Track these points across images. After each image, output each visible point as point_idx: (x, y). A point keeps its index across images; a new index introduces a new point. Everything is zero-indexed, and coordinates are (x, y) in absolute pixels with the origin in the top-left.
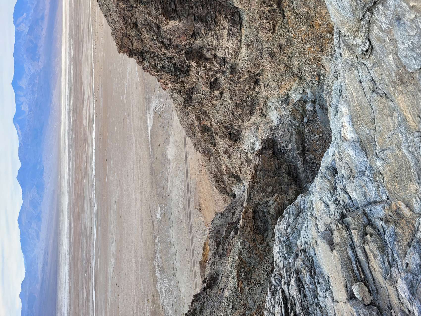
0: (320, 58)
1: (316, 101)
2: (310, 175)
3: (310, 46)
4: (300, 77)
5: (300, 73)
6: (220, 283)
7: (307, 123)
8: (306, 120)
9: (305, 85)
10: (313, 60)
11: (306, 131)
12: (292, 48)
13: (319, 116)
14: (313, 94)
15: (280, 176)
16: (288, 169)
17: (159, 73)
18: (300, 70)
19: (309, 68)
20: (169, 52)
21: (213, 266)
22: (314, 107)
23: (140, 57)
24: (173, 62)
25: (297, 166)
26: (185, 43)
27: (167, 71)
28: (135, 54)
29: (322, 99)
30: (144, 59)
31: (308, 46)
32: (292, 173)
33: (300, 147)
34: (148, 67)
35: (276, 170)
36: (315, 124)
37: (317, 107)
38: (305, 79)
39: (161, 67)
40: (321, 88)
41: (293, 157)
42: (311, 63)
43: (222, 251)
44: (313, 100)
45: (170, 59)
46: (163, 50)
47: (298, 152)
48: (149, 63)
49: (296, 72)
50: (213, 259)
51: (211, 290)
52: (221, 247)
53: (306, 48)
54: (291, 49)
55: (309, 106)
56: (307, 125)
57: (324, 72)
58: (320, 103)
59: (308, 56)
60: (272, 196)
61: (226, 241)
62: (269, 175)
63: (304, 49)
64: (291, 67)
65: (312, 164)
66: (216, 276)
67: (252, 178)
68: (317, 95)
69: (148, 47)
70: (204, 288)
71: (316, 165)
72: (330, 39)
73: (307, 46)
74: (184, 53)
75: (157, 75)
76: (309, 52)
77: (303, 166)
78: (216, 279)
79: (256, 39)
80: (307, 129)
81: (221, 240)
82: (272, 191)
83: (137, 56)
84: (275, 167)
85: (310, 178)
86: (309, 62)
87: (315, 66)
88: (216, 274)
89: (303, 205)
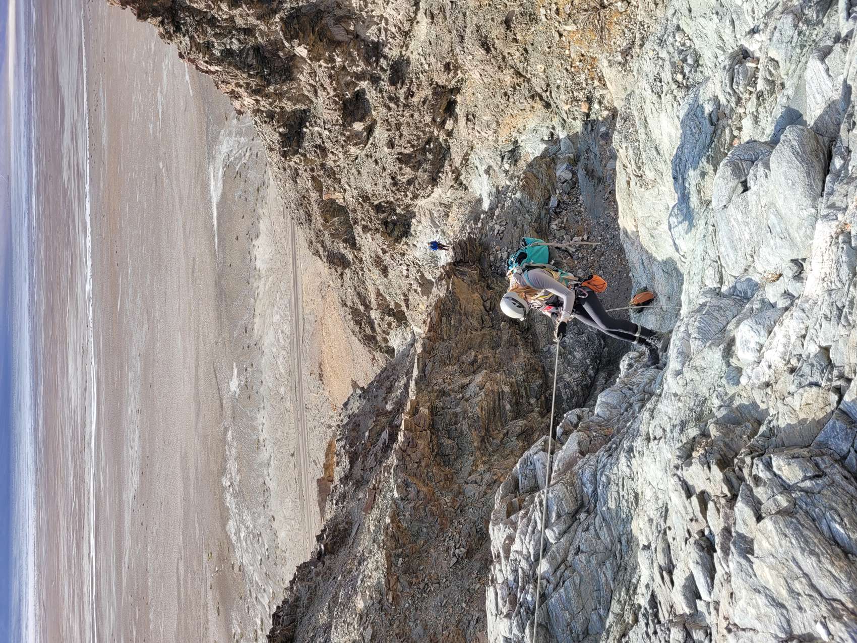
0: (594, 59)
1: (578, 160)
3: (575, 27)
4: (546, 102)
5: (548, 93)
6: (353, 543)
7: (556, 208)
8: (553, 202)
9: (556, 121)
10: (578, 63)
11: (554, 226)
12: (533, 29)
13: (584, 194)
14: (573, 143)
15: (492, 327)
17: (217, 68)
18: (548, 85)
19: (569, 82)
20: (241, 15)
21: (340, 504)
22: (574, 173)
23: (166, 21)
24: (251, 42)
27: (239, 64)
28: (155, 14)
29: (592, 156)
30: (178, 29)
31: (571, 27)
34: (189, 48)
35: (484, 311)
36: (574, 211)
37: (581, 174)
38: (557, 106)
40: (592, 130)
42: (573, 70)
43: (362, 473)
44: (572, 156)
45: (245, 35)
46: (224, 6)
48: (192, 38)
49: (539, 90)
50: (341, 488)
51: (333, 557)
52: (359, 464)
53: (565, 33)
54: (530, 31)
55: (562, 172)
56: (556, 213)
57: (601, 92)
58: (586, 165)
59: (567, 52)
60: (474, 373)
61: (369, 451)
62: (469, 324)
63: (561, 35)
64: (529, 76)
66: (347, 526)
67: (429, 331)
68: (582, 146)
70: (320, 553)
72: (621, 13)
73: (568, 28)
74: (277, 20)
75: (213, 73)
76: (572, 43)
78: (346, 533)
79: (452, 2)
80: (557, 222)
81: (360, 449)
82: (474, 361)
83: (160, 19)
84: (483, 305)
86: (569, 68)
87: (583, 77)
88: (347, 523)
89: (591, 483)
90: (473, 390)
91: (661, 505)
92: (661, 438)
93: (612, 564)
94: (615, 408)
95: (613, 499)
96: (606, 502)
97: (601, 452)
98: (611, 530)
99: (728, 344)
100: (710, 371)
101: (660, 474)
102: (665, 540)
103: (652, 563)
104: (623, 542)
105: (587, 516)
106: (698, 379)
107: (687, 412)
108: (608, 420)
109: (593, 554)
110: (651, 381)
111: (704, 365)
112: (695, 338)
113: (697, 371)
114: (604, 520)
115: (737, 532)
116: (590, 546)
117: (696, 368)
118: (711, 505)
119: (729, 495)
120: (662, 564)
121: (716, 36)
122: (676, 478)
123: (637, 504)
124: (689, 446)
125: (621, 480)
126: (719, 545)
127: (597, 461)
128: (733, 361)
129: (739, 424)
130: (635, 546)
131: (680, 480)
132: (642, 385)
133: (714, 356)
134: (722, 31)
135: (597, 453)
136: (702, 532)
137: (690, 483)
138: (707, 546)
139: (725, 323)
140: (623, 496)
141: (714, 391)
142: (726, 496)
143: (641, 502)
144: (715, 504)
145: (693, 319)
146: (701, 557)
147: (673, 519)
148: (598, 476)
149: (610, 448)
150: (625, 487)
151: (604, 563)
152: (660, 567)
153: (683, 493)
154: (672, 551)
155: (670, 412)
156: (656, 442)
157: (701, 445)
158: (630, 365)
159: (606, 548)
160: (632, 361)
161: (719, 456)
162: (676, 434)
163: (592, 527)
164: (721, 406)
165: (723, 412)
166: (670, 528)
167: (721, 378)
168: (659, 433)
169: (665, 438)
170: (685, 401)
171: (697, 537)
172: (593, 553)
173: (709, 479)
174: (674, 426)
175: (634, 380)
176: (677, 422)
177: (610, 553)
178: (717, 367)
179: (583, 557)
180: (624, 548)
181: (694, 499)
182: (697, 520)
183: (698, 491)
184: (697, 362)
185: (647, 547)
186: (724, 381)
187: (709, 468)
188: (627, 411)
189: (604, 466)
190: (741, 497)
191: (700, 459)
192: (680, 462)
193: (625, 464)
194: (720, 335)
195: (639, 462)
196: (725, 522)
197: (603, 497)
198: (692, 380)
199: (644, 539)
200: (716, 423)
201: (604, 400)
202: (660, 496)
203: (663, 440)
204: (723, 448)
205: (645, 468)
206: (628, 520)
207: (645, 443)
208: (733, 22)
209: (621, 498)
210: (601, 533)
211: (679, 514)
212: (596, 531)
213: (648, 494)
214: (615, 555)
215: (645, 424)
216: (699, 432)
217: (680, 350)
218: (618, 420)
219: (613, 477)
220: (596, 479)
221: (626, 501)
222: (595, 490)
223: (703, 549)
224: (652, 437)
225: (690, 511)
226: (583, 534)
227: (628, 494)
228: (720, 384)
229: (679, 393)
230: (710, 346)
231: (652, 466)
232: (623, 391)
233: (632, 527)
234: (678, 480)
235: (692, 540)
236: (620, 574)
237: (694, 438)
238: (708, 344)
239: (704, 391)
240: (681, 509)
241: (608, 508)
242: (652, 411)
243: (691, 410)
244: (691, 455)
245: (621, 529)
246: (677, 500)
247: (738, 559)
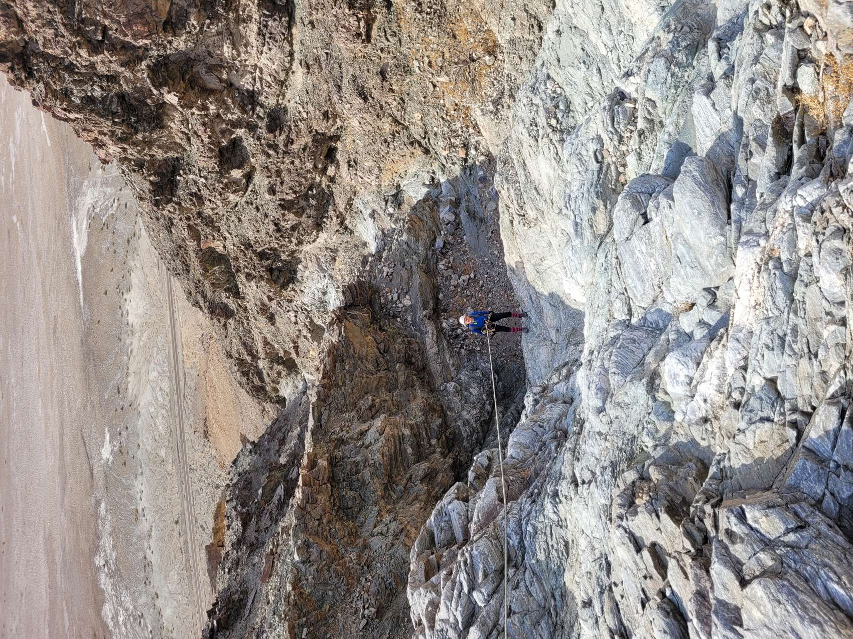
0: (467, 108)
1: (460, 203)
2: (451, 362)
3: (448, 79)
4: (425, 148)
5: (426, 140)
6: (250, 613)
7: (442, 249)
8: (439, 243)
9: (436, 166)
10: (453, 112)
11: (441, 266)
12: (408, 80)
13: (468, 234)
14: (454, 187)
15: (387, 369)
16: (406, 352)
17: (77, 116)
18: (426, 133)
19: (446, 129)
20: (103, 62)
21: (233, 572)
22: (457, 215)
23: (16, 67)
24: (116, 89)
25: (424, 343)
26: (148, 42)
27: (101, 111)
28: (3, 60)
29: (472, 199)
30: (30, 75)
31: (443, 79)
32: (413, 359)
33: (428, 302)
34: (44, 95)
35: (378, 354)
36: (459, 251)
37: (463, 216)
38: (436, 152)
39: (82, 99)
40: (471, 174)
41: (414, 323)
42: (448, 118)
43: (256, 534)
44: (453, 199)
45: (108, 81)
46: (84, 53)
47: (424, 313)
48: (47, 85)
49: (418, 137)
50: (234, 555)
51: (227, 633)
52: (253, 525)
53: (438, 84)
54: (406, 82)
55: (445, 214)
56: (442, 253)
57: (477, 139)
58: (468, 207)
59: (442, 102)
60: (373, 418)
61: (263, 510)
62: (364, 368)
63: (435, 86)
64: (407, 124)
65: (455, 338)
66: (241, 597)
67: (323, 378)
68: (462, 189)
69: (40, 43)
70: (212, 630)
71: (463, 340)
72: (489, 66)
73: (441, 79)
74: (143, 67)
75: (73, 121)
76: (446, 94)
77: (437, 342)
78: (242, 603)
79: (327, 53)
80: (444, 262)
81: (254, 509)
82: (372, 406)
83: (9, 64)
84: (377, 348)
85: (452, 369)
86: (444, 116)
87: (458, 125)
88: (241, 593)
89: (516, 534)
90: (373, 435)
91: (598, 555)
92: (590, 482)
93: (547, 623)
94: (528, 447)
95: (542, 550)
96: (534, 554)
97: (523, 499)
98: (542, 584)
99: (651, 378)
100: (635, 408)
101: (594, 521)
102: (612, 599)
103: (597, 622)
104: (557, 597)
105: (516, 571)
106: (624, 416)
107: (617, 452)
108: (523, 461)
109: (526, 614)
110: (561, 417)
111: (627, 401)
112: (614, 373)
113: (621, 407)
114: (534, 574)
115: (716, 599)
116: (522, 605)
117: (619, 404)
118: (672, 564)
119: (693, 550)
120: (612, 626)
121: (584, 84)
122: (621, 531)
123: (568, 554)
124: (630, 492)
125: (548, 528)
126: (694, 613)
127: (521, 509)
128: (660, 396)
129: (680, 464)
130: (570, 600)
131: (626, 532)
132: (553, 421)
133: (638, 391)
134: (590, 79)
135: (519, 501)
136: (662, 593)
137: (638, 534)
138: (672, 610)
139: (641, 356)
140: (553, 546)
141: (643, 428)
142: (690, 551)
143: (573, 551)
144: (678, 561)
145: (607, 353)
146: (667, 624)
147: (618, 574)
148: (524, 526)
149: (532, 494)
150: (554, 536)
151: (538, 623)
152: (610, 630)
153: (631, 546)
154: (621, 611)
155: (596, 452)
156: (586, 486)
157: (643, 490)
158: (536, 401)
159: (540, 606)
160: (537, 397)
161: (666, 503)
162: (608, 476)
163: (522, 584)
164: (656, 446)
165: (660, 451)
166: (616, 585)
167: (649, 414)
168: (587, 476)
169: (596, 482)
170: (613, 441)
171: (659, 600)
172: (526, 613)
173: (659, 529)
174: (604, 468)
175: (544, 417)
176: (607, 463)
177: (545, 611)
178: (642, 402)
179: (515, 619)
180: (559, 604)
181: (646, 553)
182: (651, 577)
183: (647, 543)
184: (620, 397)
185: (588, 604)
186: (653, 417)
187: (658, 516)
188: (541, 450)
189: (529, 514)
190: (717, 557)
191: (646, 507)
192: (623, 511)
193: (552, 511)
194: (638, 369)
195: (567, 508)
196: (696, 585)
197: (531, 549)
198: (617, 418)
199: (583, 594)
200: (655, 463)
201: (516, 440)
202: (597, 546)
203: (593, 484)
204: (669, 492)
205: (576, 515)
206: (560, 572)
207: (572, 487)
208: (599, 70)
209: (550, 548)
210: (532, 589)
211: (629, 571)
212: (527, 587)
213: (583, 542)
214: (549, 613)
215: (565, 464)
216: (637, 476)
217: (599, 386)
218: (533, 460)
219: (539, 526)
220: (521, 529)
221: (556, 550)
222: (521, 541)
223: (668, 613)
224: (579, 481)
225: (642, 566)
226: (513, 592)
227: (558, 544)
228: (649, 420)
229: (604, 432)
230: (631, 381)
231: (585, 513)
232: (534, 429)
233: (565, 580)
234: (623, 532)
235: (652, 604)
236: (557, 633)
237: (633, 482)
238: (628, 379)
239: (631, 428)
240: (631, 564)
241: (538, 561)
242: (574, 451)
243: (621, 450)
244: (634, 503)
245: (553, 582)
246: (623, 554)
247: (724, 633)
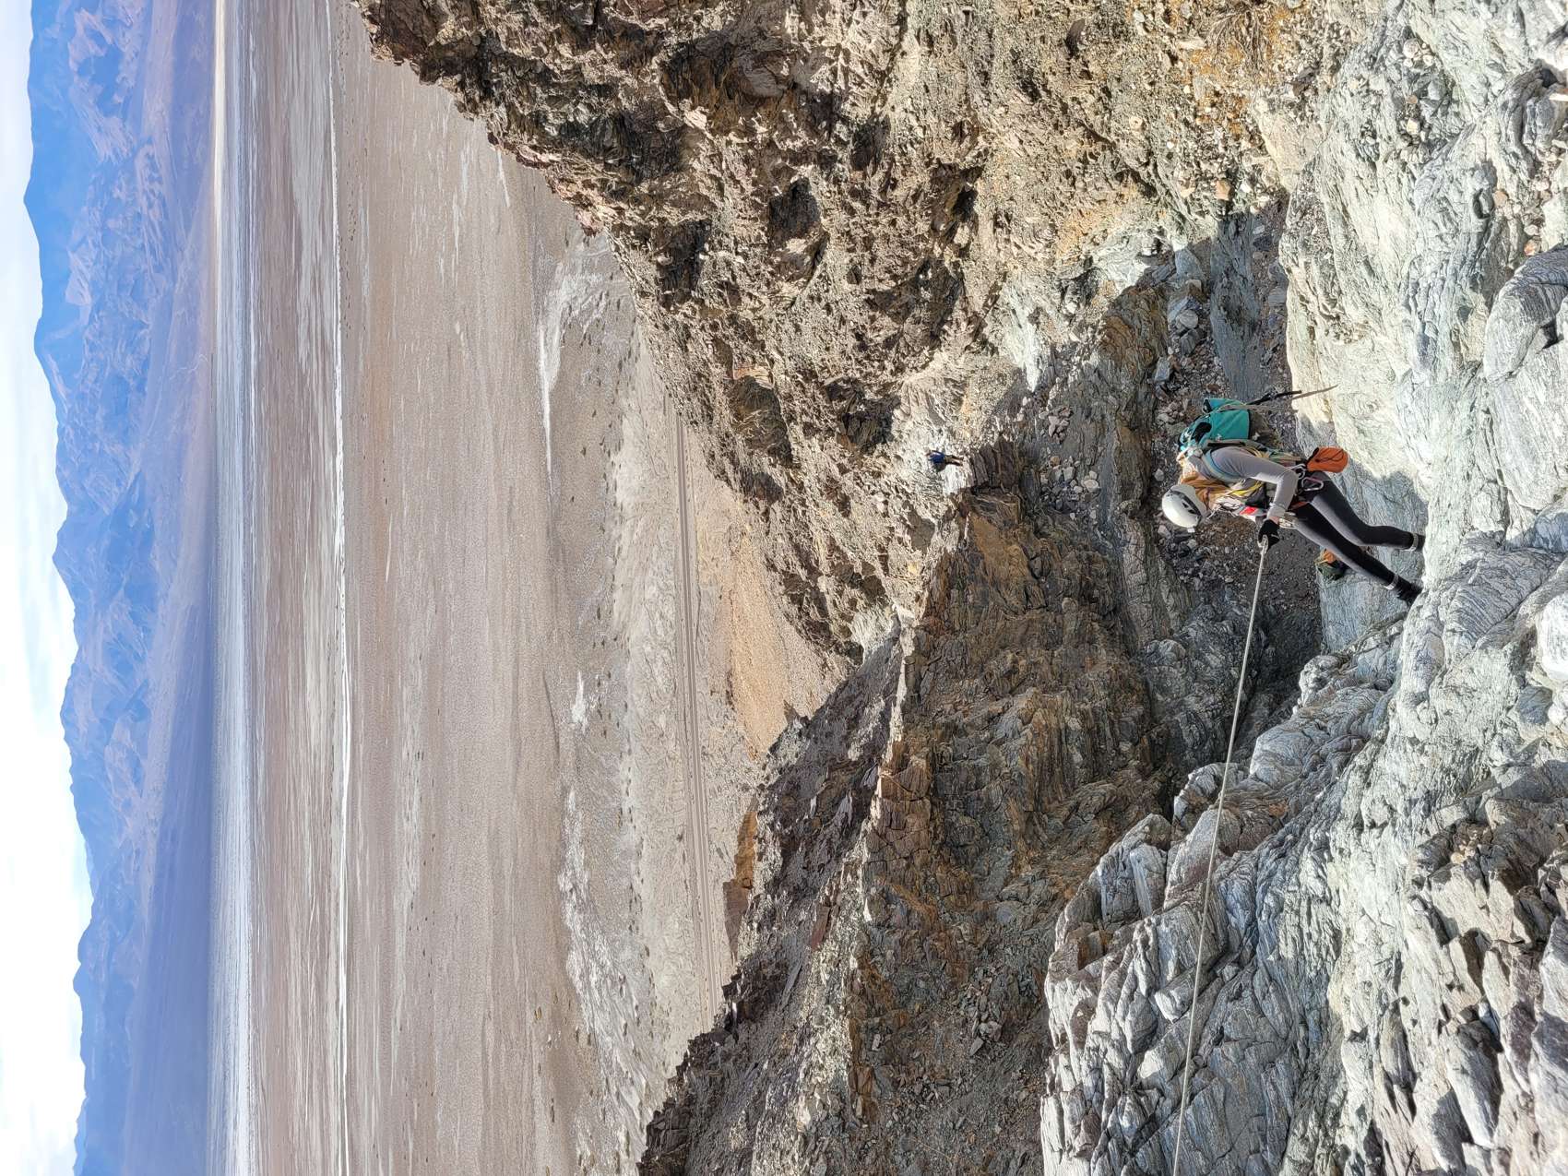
0: (1240, 100)
1: (1211, 291)
2: (1171, 601)
3: (1202, 42)
4: (1147, 185)
5: (1150, 168)
6: (790, 1002)
7: (1167, 382)
8: (1162, 371)
9: (1166, 220)
10: (1208, 110)
11: (1163, 416)
12: (1120, 52)
13: (1222, 353)
14: (1200, 259)
15: (1046, 607)
16: (1082, 579)
17: (552, 157)
18: (1150, 153)
19: (1191, 144)
20: (593, 63)
21: (766, 931)
22: (1202, 316)
23: (468, 81)
24: (610, 108)
25: (1119, 563)
26: (662, 22)
27: (589, 147)
28: (450, 69)
29: (1238, 282)
30: (487, 94)
31: (1194, 43)
32: (1096, 592)
33: (1132, 485)
34: (505, 126)
35: (1029, 578)
37: (1216, 317)
38: (1168, 192)
39: (560, 128)
40: (1237, 233)
41: (1102, 525)
42: (1198, 122)
43: (804, 874)
44: (1198, 283)
45: (599, 96)
46: (565, 50)
47: (1124, 505)
48: (510, 107)
49: (1133, 164)
50: (767, 902)
51: (753, 1026)
52: (799, 857)
53: (1182, 56)
54: (1115, 56)
55: (1178, 314)
56: (1167, 391)
57: (1255, 161)
58: (1227, 298)
59: (1187, 90)
60: (1012, 692)
61: (817, 835)
62: (1002, 602)
63: (1174, 59)
64: (1113, 138)
65: (1182, 556)
66: (778, 972)
67: (927, 614)
68: (1217, 264)
69: (502, 38)
70: (730, 1017)
71: (1198, 561)
72: (1293, 11)
73: (1188, 45)
74: (655, 66)
75: (546, 165)
76: (1196, 73)
77: (1144, 562)
78: (777, 983)
79: (966, 13)
80: (1169, 409)
81: (801, 830)
82: (1013, 671)
83: (458, 77)
84: (1029, 567)
85: (1172, 615)
86: (1190, 119)
87: (1219, 134)
88: (778, 966)
89: (1244, 907)
90: (1010, 724)
91: (1387, 954)
92: (1385, 824)
93: (1288, 1066)
94: (1291, 763)
95: (1289, 941)
96: (1274, 946)
97: (1263, 849)
98: (1285, 999)
99: (1522, 644)
100: (1484, 696)
101: (1384, 895)
102: (1397, 1025)
103: (1371, 1067)
104: (1311, 1025)
105: (1237, 971)
106: (1461, 711)
107: (1439, 775)
108: (1278, 788)
109: (1249, 1045)
110: (1363, 712)
111: (1472, 685)
112: (1453, 631)
113: (1459, 694)
114: (1271, 980)
115: (1545, 1014)
116: (1243, 1029)
117: (1455, 689)
118: (1490, 959)
119: (1528, 940)
120: (1391, 1070)
121: (1486, 44)
122: (1417, 905)
123: (1338, 952)
124: (1444, 842)
125: (1304, 904)
126: (1509, 1038)
127: (1256, 866)
128: (1534, 677)
129: (1548, 801)
130: (1334, 1032)
131: (1426, 908)
132: (1345, 720)
133: (1494, 667)
134: (1498, 34)
135: (1256, 851)
136: (1472, 1012)
137: (1447, 914)
138: (1483, 1040)
139: (1514, 601)
140: (1310, 936)
141: (1494, 735)
142: (1523, 942)
143: (1345, 949)
144: (1500, 956)
145: (1448, 593)
146: (1470, 1059)
147: (1413, 983)
148: (1259, 896)
149: (1282, 842)
150: (1314, 918)
151: (1272, 1063)
152: (1387, 1076)
153: (1432, 933)
154: (1410, 1046)
155: (1403, 774)
156: (1375, 831)
157: (1468, 840)
158: (1321, 682)
159: (1277, 1035)
160: (1324, 674)
161: (1505, 864)
162: (1416, 818)
163: (1247, 993)
164: (1509, 765)
165: (1514, 776)
166: (1406, 1001)
167: (1509, 709)
168: (1381, 814)
169: (1394, 825)
170: (1434, 754)
171: (1463, 1021)
172: (1249, 1042)
173: (1485, 907)
174: (1412, 802)
175: (1329, 710)
176: (1419, 794)
177: (1286, 1044)
178: (1499, 688)
179: (1229, 1049)
180: (1313, 1037)
181: (1456, 946)
182: (1461, 988)
183: (1463, 930)
184: (1458, 677)
185: (1359, 1037)
186: (1514, 716)
187: (1486, 886)
188: (1315, 770)
189: (1270, 876)
190: (1554, 945)
191: (1466, 867)
192: (1425, 873)
193: (1313, 873)
194: (1504, 625)
195: (1341, 870)
196: (1520, 994)
197: (1269, 936)
198: (1448, 713)
199: (1353, 1019)
200: (1500, 798)
201: (1267, 747)
202: (1386, 938)
203: (1389, 829)
204: (1515, 847)
205: (1354, 883)
206: (1322, 981)
207: (1353, 833)
208: (1520, 16)
209: (1305, 938)
210: (1265, 1005)
211: (1424, 975)
212: (1255, 1000)
213: (1361, 931)
214: (1294, 1049)
215: (1350, 795)
216: (1463, 815)
217: (1423, 653)
218: (1297, 787)
219: (1288, 898)
220: (1254, 901)
221: (1316, 944)
222: (1253, 922)
223: (1476, 1044)
224: (1366, 822)
225: (1447, 968)
226: (1229, 1005)
227: (1320, 932)
228: (1506, 721)
229: (1421, 738)
230: (1484, 647)
231: (1368, 879)
232: (1306, 731)
233: (1329, 996)
234: (1420, 908)
235: (1452, 1027)
236: (1305, 1085)
237: (1454, 826)
238: (1479, 643)
239: (1472, 734)
240: (1429, 964)
241: (1280, 958)
242: (1367, 772)
243: (1447, 772)
244: (1449, 860)
245: (1306, 997)
246: (1419, 946)
247: (1549, 1068)
